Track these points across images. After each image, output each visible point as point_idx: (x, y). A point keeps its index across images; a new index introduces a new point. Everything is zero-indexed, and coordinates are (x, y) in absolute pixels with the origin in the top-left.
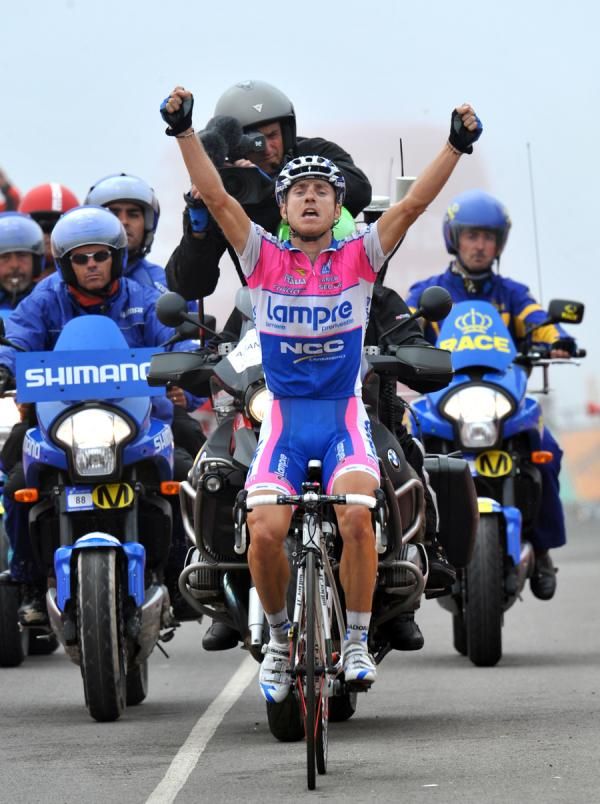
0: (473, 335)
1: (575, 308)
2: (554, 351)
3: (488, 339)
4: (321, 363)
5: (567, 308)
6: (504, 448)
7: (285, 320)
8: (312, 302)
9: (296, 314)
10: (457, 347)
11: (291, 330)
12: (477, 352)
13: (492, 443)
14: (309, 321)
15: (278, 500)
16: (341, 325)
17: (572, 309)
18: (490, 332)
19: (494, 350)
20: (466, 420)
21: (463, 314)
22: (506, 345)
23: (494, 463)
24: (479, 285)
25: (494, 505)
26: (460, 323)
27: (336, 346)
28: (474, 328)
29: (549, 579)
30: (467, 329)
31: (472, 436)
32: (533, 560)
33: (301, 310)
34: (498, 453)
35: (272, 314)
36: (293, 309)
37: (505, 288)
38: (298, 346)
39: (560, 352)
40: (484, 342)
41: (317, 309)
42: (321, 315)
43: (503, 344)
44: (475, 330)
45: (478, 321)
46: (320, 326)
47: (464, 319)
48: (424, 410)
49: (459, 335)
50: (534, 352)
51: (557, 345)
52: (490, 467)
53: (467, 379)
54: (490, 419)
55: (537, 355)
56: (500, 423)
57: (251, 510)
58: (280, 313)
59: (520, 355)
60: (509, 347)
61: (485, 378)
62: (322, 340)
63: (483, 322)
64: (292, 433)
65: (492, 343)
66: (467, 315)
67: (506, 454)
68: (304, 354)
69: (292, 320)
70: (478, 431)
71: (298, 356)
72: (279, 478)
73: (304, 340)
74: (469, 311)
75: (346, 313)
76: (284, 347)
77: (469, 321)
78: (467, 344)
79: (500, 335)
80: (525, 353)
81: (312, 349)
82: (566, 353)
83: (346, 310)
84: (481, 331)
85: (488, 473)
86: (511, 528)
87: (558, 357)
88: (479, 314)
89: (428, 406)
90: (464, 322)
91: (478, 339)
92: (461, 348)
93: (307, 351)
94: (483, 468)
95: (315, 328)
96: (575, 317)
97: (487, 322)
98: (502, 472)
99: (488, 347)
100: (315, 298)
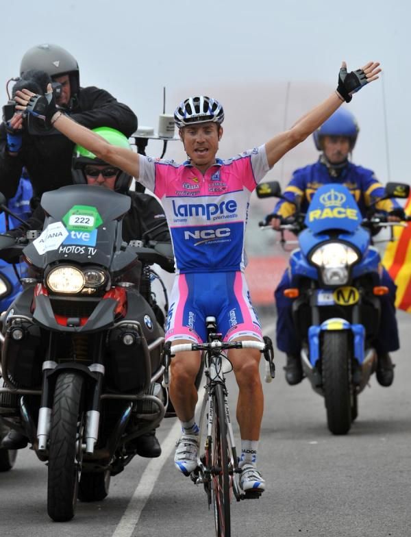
0: (332, 208)
1: (404, 188)
2: (390, 218)
3: (342, 210)
4: (215, 245)
5: (398, 188)
6: (353, 285)
7: (186, 215)
8: (205, 201)
9: (194, 209)
10: (321, 215)
11: (191, 221)
12: (335, 219)
13: (345, 281)
14: (203, 214)
15: (193, 347)
16: (228, 217)
17: (401, 188)
18: (344, 206)
19: (346, 218)
20: (327, 266)
21: (325, 192)
22: (355, 214)
23: (346, 294)
24: (339, 172)
25: (344, 324)
26: (324, 199)
27: (225, 232)
28: (333, 203)
29: (389, 373)
30: (328, 203)
31: (331, 277)
32: (376, 360)
33: (197, 207)
34: (349, 289)
35: (177, 212)
36: (191, 206)
37: (357, 173)
38: (197, 232)
39: (394, 218)
40: (340, 213)
41: (209, 206)
42: (212, 209)
43: (352, 214)
44: (333, 204)
45: (336, 198)
46: (212, 217)
47: (326, 196)
48: (299, 258)
49: (322, 208)
50: (376, 218)
51: (392, 214)
52: (344, 298)
53: (327, 238)
54: (343, 266)
55: (377, 220)
56: (350, 268)
57: (173, 356)
58: (182, 211)
59: (365, 220)
60: (357, 215)
61: (341, 237)
62: (215, 227)
63: (339, 198)
64: (195, 296)
65: (345, 213)
66: (328, 194)
67: (354, 289)
68: (201, 239)
69: (191, 215)
70: (335, 274)
71: (197, 240)
72: (190, 330)
73: (201, 228)
74: (329, 191)
75: (232, 209)
76: (187, 234)
77: (329, 198)
78: (327, 213)
79: (351, 207)
80: (369, 219)
81: (207, 234)
82: (398, 219)
83: (231, 206)
84: (337, 205)
85: (342, 302)
86: (357, 339)
87: (392, 221)
88: (337, 193)
89: (302, 256)
90: (326, 199)
91: (336, 210)
92: (324, 216)
93: (204, 237)
94: (338, 299)
95: (209, 218)
96: (403, 194)
97: (342, 199)
98: (351, 302)
99: (343, 216)
100: (207, 198)
